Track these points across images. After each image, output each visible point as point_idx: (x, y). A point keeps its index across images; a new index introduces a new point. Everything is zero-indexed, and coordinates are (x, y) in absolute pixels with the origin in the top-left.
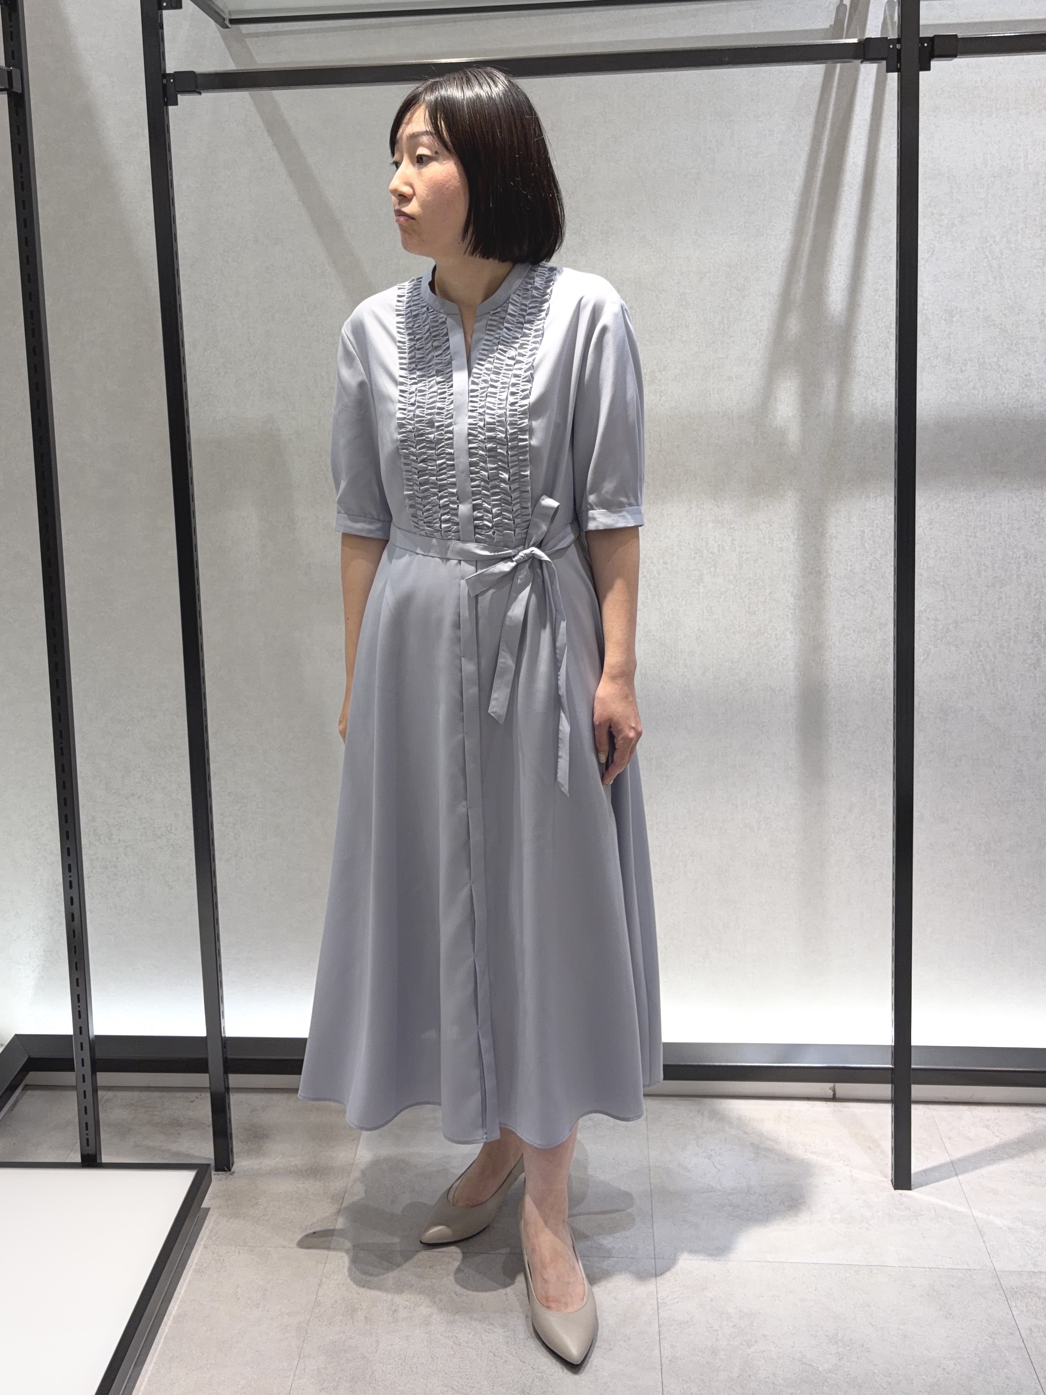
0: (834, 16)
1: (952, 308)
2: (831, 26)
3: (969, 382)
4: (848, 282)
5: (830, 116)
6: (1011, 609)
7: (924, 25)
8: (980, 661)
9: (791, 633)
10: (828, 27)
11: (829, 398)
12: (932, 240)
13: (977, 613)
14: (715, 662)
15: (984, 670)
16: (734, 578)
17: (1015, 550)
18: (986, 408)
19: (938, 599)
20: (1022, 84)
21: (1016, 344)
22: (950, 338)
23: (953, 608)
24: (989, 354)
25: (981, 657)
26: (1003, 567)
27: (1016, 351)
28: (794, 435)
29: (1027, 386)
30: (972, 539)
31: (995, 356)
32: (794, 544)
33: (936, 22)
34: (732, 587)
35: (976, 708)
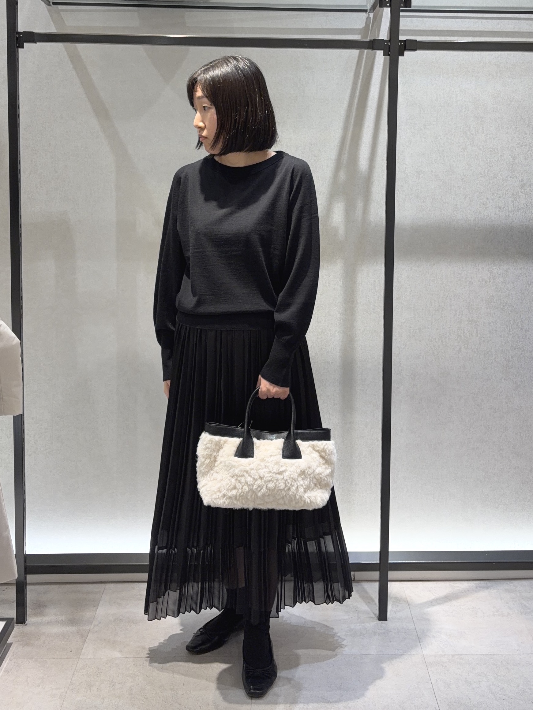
0: (365, 23)
1: (420, 171)
2: (363, 27)
3: (428, 208)
4: (369, 155)
5: (362, 72)
6: (447, 323)
7: (408, 30)
8: (432, 349)
9: (338, 333)
10: (362, 28)
11: (359, 212)
12: (411, 136)
13: (430, 324)
15: (433, 353)
17: (449, 292)
18: (435, 221)
19: (411, 317)
20: (455, 62)
21: (450, 190)
23: (418, 321)
24: (437, 194)
25: (432, 347)
26: (443, 301)
27: (450, 193)
28: (341, 231)
29: (455, 210)
30: (428, 286)
31: (440, 195)
32: (340, 286)
33: (414, 29)
35: (429, 373)
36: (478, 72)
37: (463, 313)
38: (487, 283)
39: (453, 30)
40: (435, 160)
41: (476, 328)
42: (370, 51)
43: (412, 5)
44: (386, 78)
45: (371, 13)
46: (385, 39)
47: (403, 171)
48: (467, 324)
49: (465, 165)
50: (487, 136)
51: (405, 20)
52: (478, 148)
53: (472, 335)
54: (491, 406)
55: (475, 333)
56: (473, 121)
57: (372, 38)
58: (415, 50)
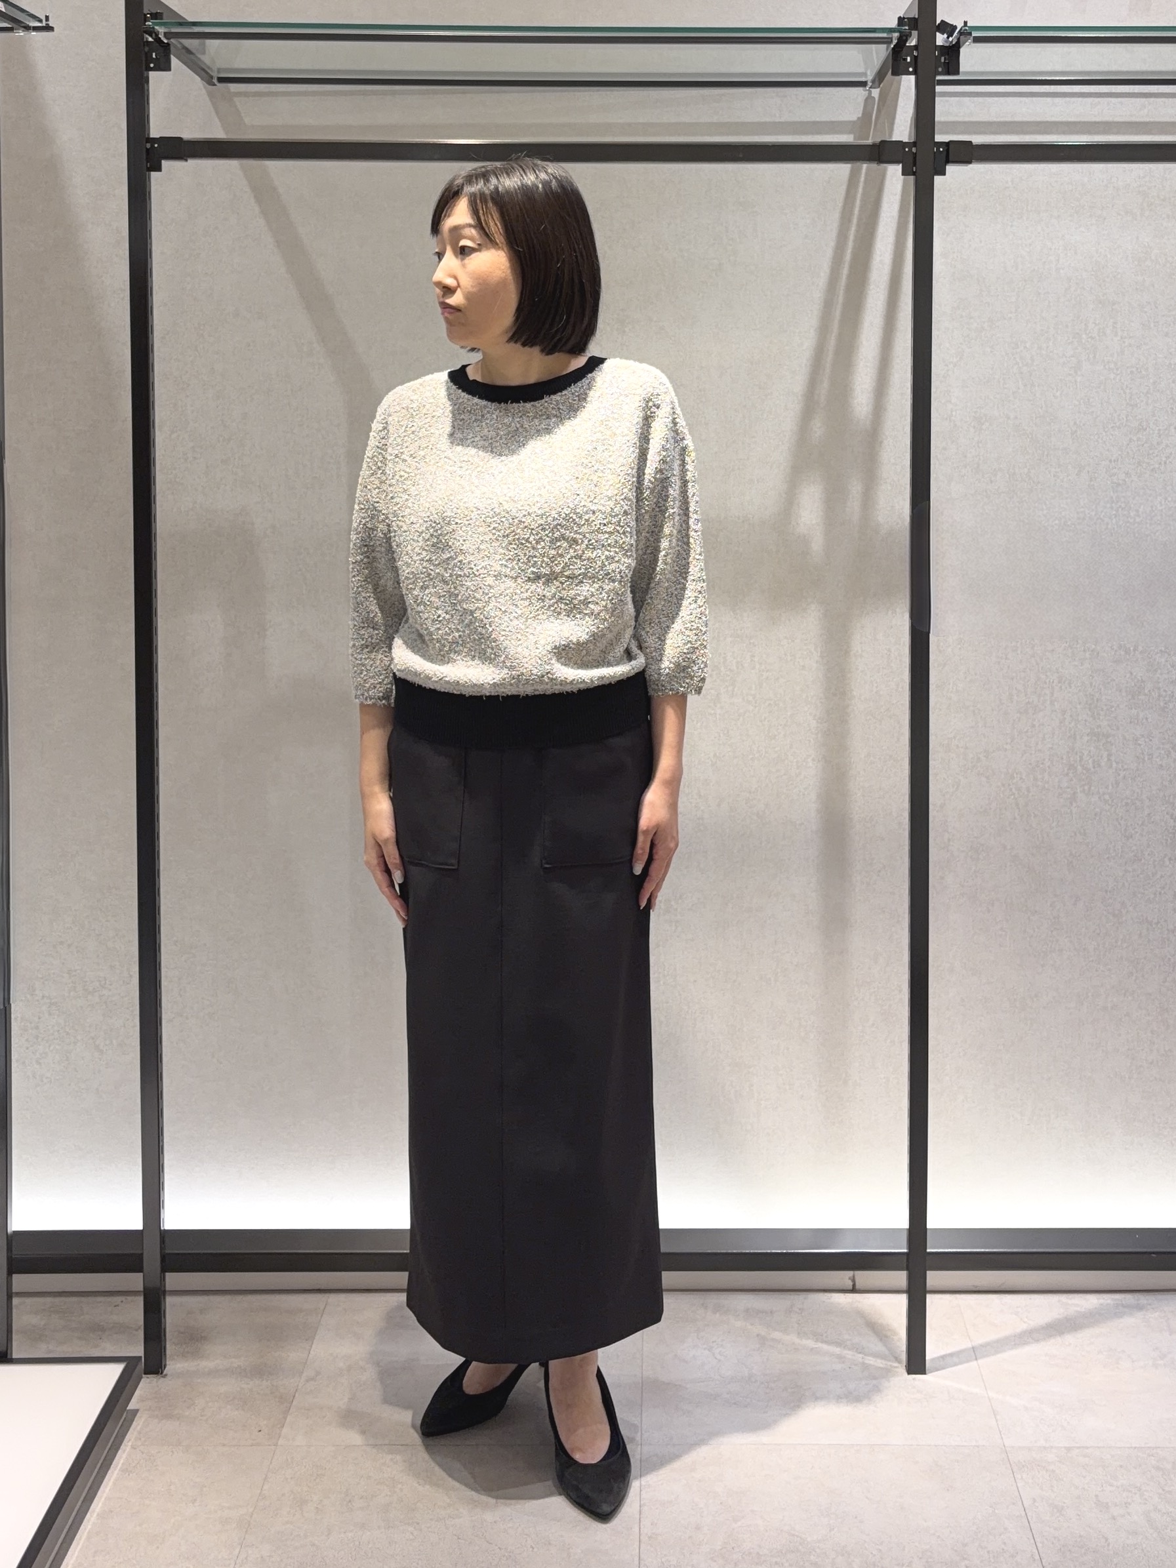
0: (862, 109)
1: (982, 416)
2: (858, 118)
4: (874, 384)
5: (856, 211)
6: (1044, 739)
7: (954, 122)
8: (1014, 794)
9: (813, 760)
10: (854, 117)
11: (853, 506)
12: (961, 344)
13: (1009, 741)
14: (732, 792)
15: (1017, 805)
16: (754, 698)
17: (1048, 674)
19: (968, 726)
20: (1053, 187)
21: (1047, 455)
22: (978, 446)
23: (984, 735)
24: (1020, 464)
25: (1014, 790)
26: (1036, 692)
27: (1047, 462)
28: (817, 544)
30: (1004, 661)
31: (1026, 467)
32: (817, 662)
33: (967, 119)
34: (751, 708)
35: (1009, 847)
36: (1103, 207)
37: (1080, 718)
38: (1129, 655)
39: (1047, 122)
40: (1013, 393)
41: (1108, 750)
42: (874, 166)
43: (961, 69)
44: (907, 222)
45: (874, 88)
46: (906, 140)
47: (945, 416)
48: (1087, 742)
49: (1077, 403)
50: (1124, 342)
51: (947, 101)
52: (1104, 366)
53: (1099, 766)
54: (1142, 916)
55: (1106, 760)
56: (1093, 309)
57: (878, 140)
58: (970, 162)
